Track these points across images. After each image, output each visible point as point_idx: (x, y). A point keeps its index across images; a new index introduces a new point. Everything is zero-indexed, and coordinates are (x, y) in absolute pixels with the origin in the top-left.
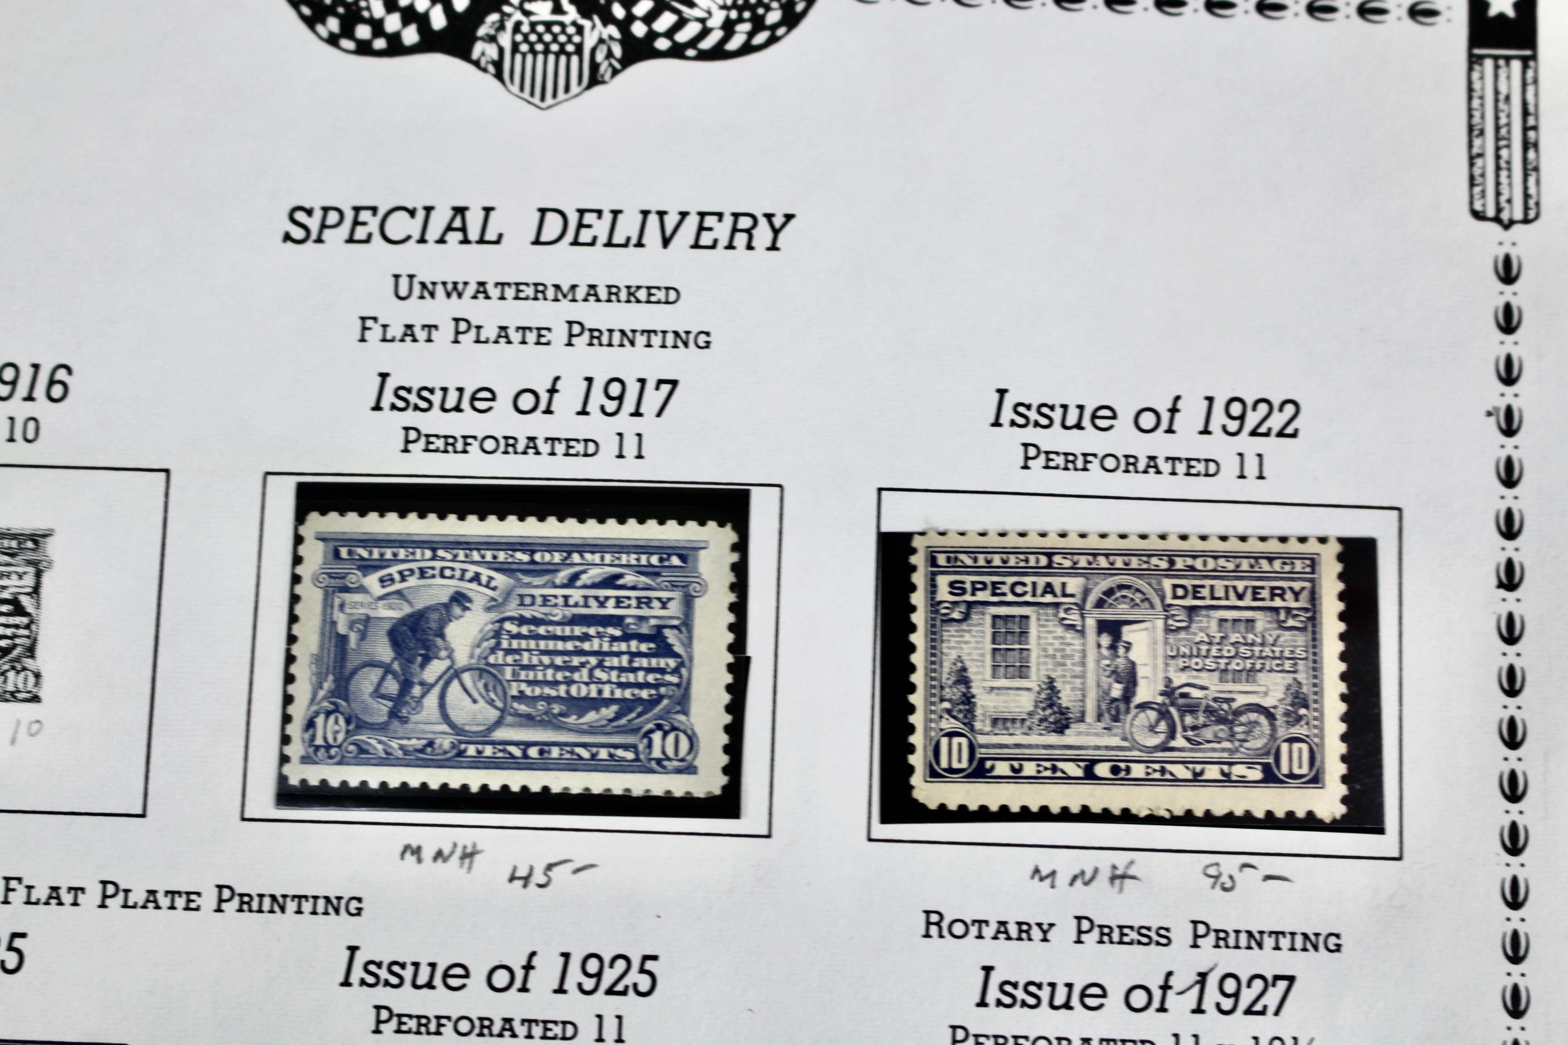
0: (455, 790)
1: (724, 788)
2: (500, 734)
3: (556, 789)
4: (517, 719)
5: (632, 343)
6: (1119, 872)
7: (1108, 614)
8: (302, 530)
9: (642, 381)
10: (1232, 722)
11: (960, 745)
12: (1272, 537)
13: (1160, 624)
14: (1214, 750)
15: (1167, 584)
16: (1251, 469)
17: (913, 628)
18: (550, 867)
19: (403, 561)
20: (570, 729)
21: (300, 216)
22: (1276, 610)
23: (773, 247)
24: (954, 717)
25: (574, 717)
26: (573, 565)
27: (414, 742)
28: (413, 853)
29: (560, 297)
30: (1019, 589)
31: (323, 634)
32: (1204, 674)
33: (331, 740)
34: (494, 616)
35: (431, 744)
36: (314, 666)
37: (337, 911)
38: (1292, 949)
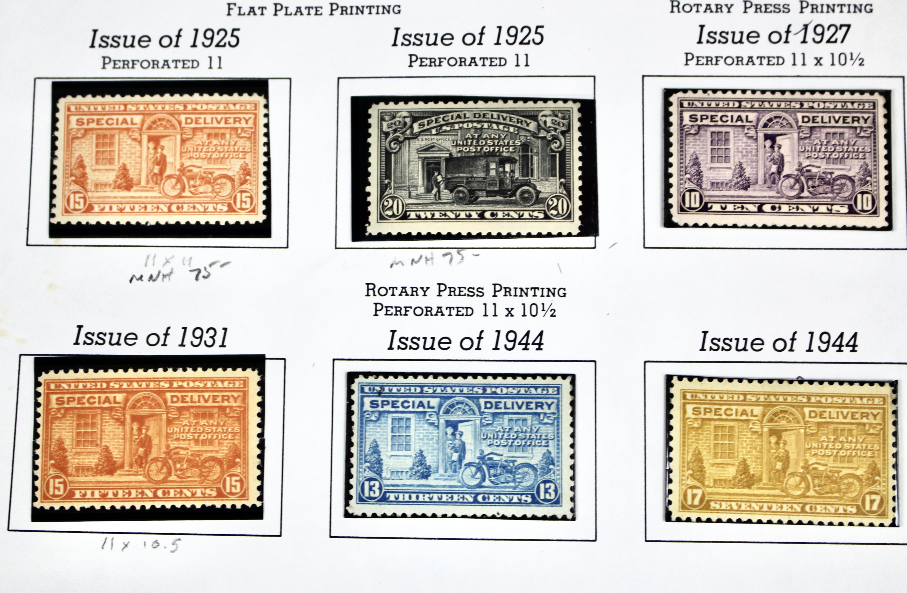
37: (389, 12)
38: (849, 12)
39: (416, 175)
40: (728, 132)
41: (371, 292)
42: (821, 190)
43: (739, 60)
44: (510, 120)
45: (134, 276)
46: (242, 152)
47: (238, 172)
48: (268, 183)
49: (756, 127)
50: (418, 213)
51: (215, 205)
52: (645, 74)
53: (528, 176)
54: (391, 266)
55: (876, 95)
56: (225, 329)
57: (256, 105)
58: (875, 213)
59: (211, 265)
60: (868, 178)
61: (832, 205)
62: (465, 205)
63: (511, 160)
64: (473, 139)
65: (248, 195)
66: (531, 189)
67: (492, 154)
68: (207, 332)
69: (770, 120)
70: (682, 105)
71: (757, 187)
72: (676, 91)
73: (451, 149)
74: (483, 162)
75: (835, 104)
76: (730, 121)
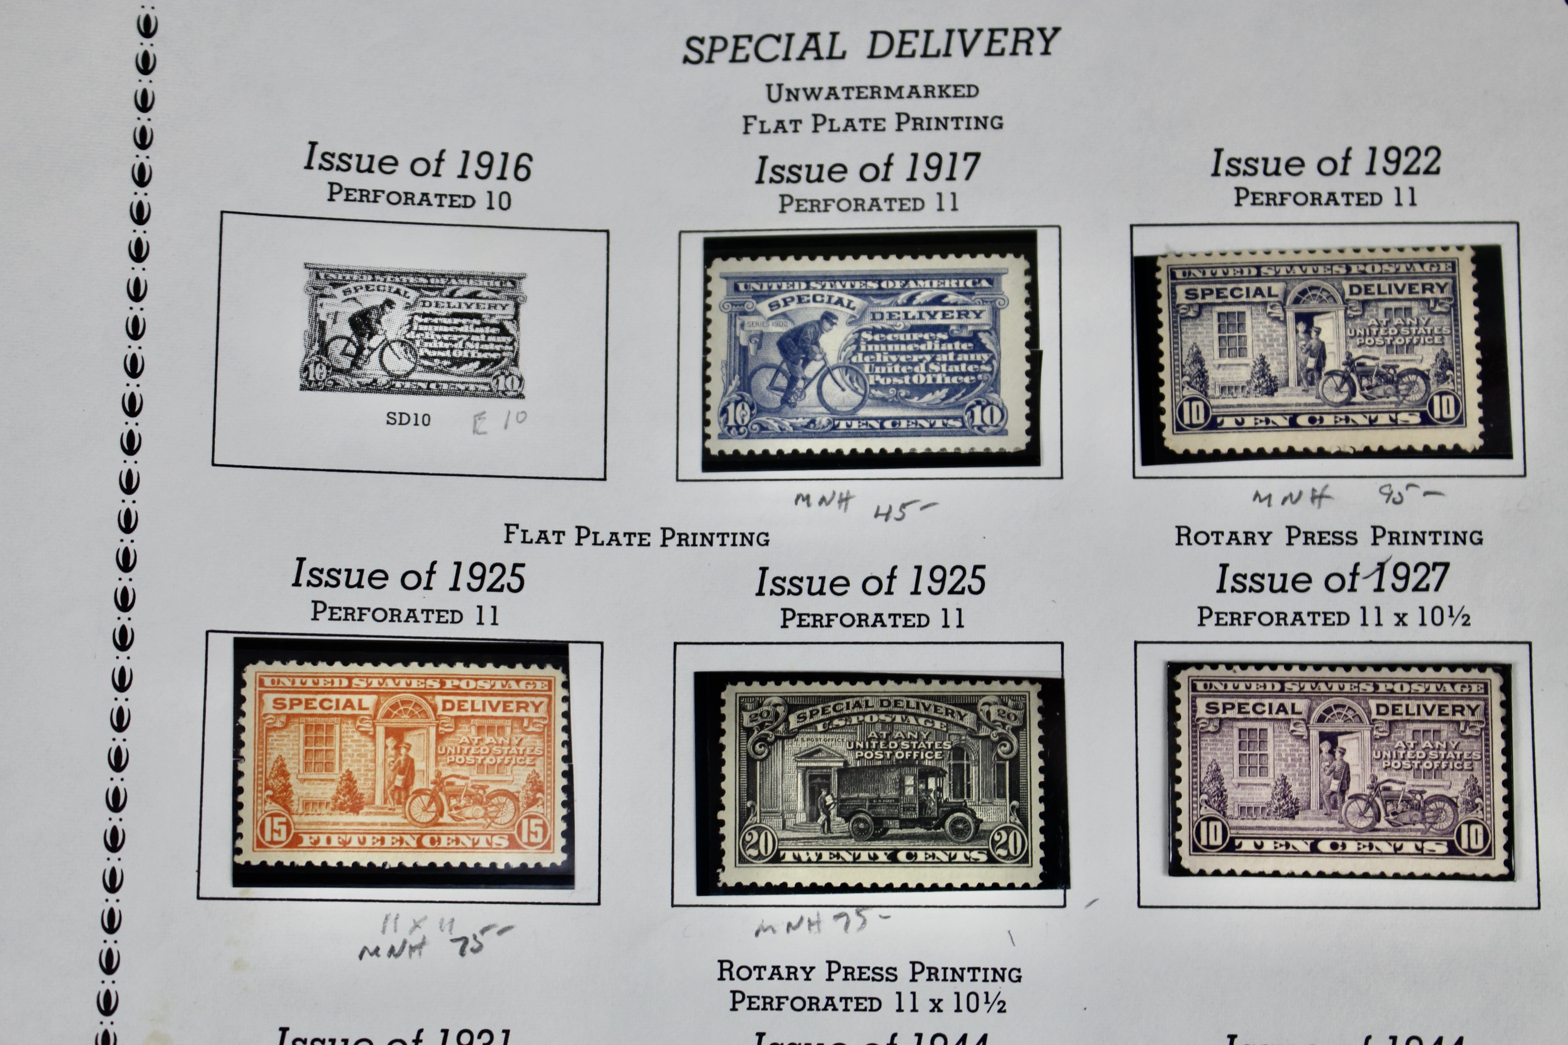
0: (832, 454)
1: (1028, 445)
2: (863, 413)
3: (906, 450)
4: (875, 401)
5: (945, 127)
6: (1318, 493)
7: (1303, 308)
8: (710, 272)
9: (954, 155)
10: (1397, 382)
11: (1198, 407)
12: (1423, 248)
13: (1341, 314)
14: (1384, 403)
15: (1346, 285)
16: (1406, 198)
17: (1160, 325)
18: (904, 506)
19: (786, 291)
20: (913, 407)
21: (695, 44)
22: (1427, 300)
23: (1046, 52)
24: (1192, 387)
25: (916, 398)
26: (910, 289)
27: (800, 420)
28: (803, 500)
29: (890, 95)
30: (1236, 293)
31: (730, 346)
32: (1375, 349)
33: (740, 422)
34: (854, 328)
35: (813, 421)
36: (724, 369)
37: (751, 543)
38: (1447, 543)
39: (793, 794)
40: (1266, 730)
41: (726, 974)
42: (1406, 818)
43: (1280, 618)
44: (936, 711)
45: (365, 948)
46: (530, 755)
47: (524, 786)
48: (569, 804)
49: (1307, 722)
50: (796, 853)
51: (489, 837)
52: (1138, 640)
53: (963, 797)
54: (757, 934)
55: (1489, 671)
56: (507, 1032)
57: (550, 682)
58: (1489, 853)
59: (483, 932)
60: (1478, 800)
61: (1423, 841)
62: (868, 840)
63: (937, 773)
64: (879, 739)
65: (540, 822)
66: (967, 817)
67: (908, 763)
68: (479, 1037)
69: (1328, 711)
70: (1194, 688)
71: (1309, 814)
72: (1185, 666)
73: (846, 755)
74: (895, 775)
75: (1427, 685)
76: (1267, 711)
